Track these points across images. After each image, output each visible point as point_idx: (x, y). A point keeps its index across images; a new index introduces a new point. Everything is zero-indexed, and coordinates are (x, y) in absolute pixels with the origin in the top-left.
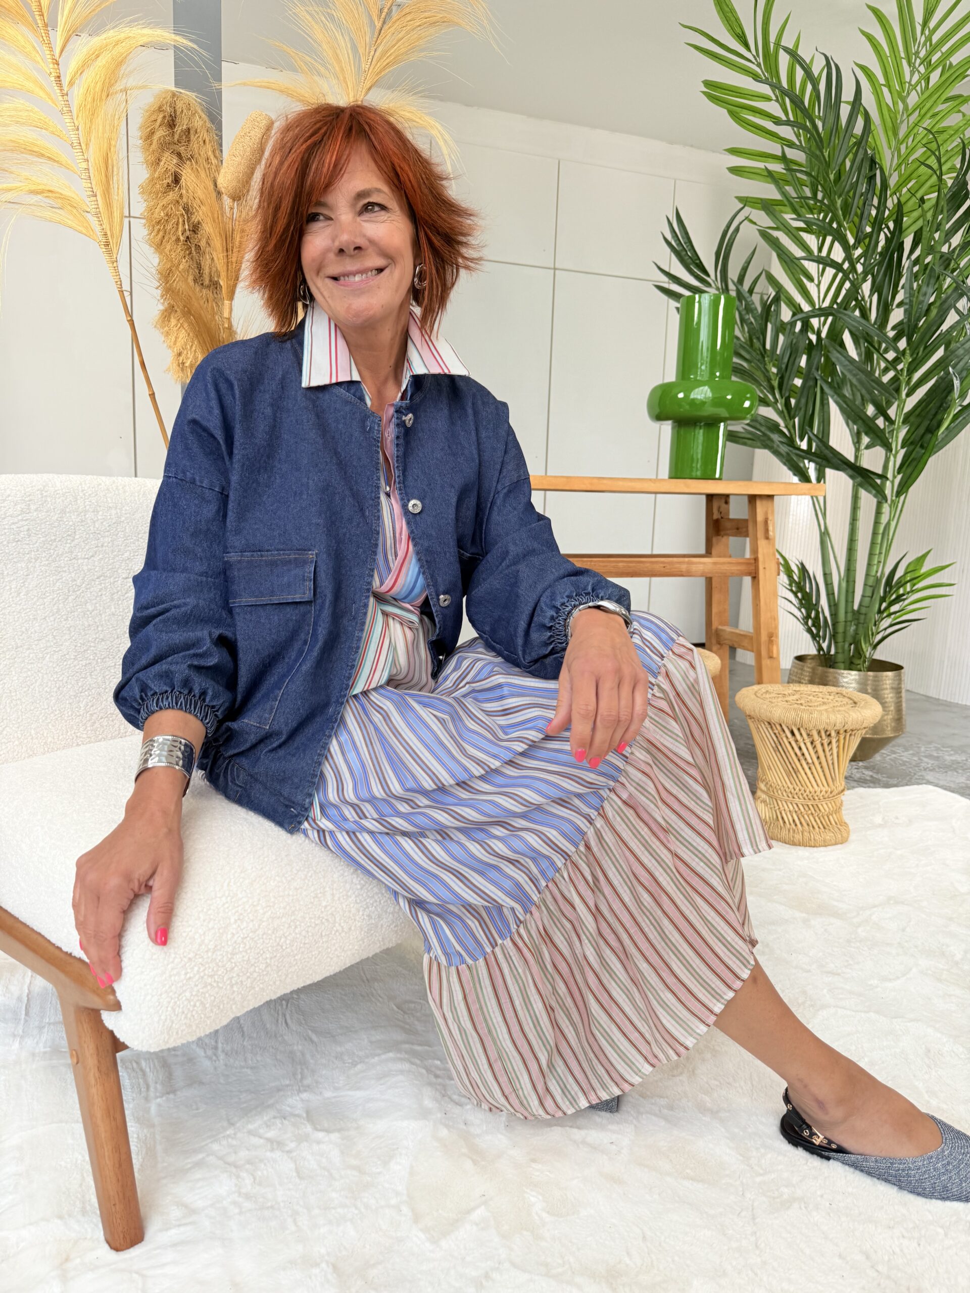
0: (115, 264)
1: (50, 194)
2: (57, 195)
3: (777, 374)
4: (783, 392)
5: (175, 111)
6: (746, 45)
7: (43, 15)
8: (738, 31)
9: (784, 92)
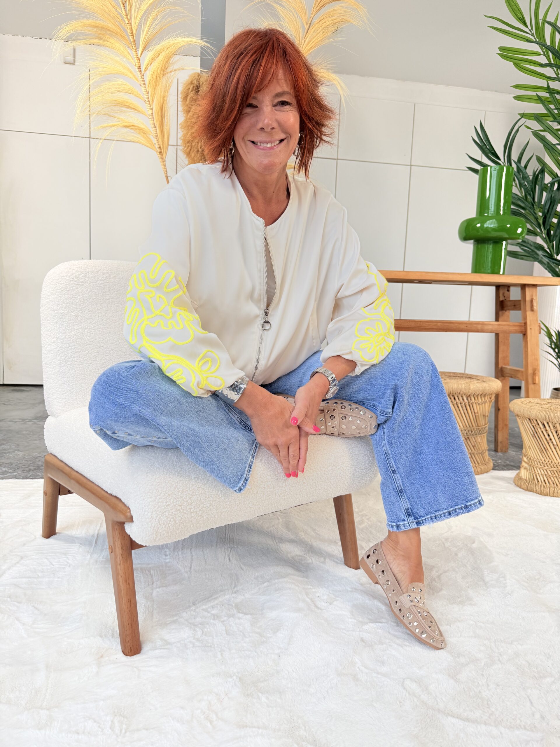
0: (164, 163)
1: (133, 127)
2: (137, 128)
3: (542, 216)
4: (546, 226)
5: (199, 84)
6: (525, 24)
7: (133, 36)
8: (520, 16)
9: (548, 48)
